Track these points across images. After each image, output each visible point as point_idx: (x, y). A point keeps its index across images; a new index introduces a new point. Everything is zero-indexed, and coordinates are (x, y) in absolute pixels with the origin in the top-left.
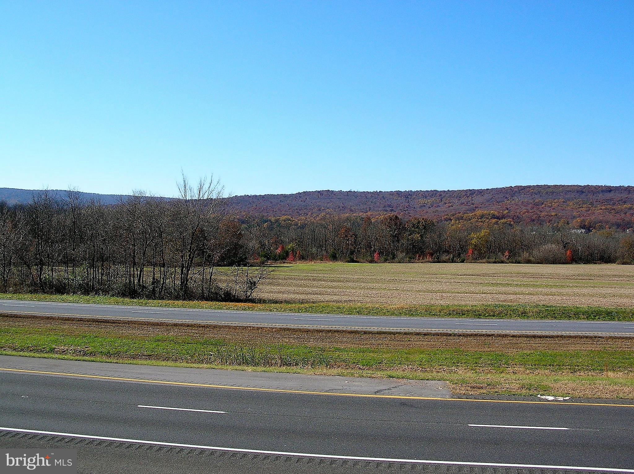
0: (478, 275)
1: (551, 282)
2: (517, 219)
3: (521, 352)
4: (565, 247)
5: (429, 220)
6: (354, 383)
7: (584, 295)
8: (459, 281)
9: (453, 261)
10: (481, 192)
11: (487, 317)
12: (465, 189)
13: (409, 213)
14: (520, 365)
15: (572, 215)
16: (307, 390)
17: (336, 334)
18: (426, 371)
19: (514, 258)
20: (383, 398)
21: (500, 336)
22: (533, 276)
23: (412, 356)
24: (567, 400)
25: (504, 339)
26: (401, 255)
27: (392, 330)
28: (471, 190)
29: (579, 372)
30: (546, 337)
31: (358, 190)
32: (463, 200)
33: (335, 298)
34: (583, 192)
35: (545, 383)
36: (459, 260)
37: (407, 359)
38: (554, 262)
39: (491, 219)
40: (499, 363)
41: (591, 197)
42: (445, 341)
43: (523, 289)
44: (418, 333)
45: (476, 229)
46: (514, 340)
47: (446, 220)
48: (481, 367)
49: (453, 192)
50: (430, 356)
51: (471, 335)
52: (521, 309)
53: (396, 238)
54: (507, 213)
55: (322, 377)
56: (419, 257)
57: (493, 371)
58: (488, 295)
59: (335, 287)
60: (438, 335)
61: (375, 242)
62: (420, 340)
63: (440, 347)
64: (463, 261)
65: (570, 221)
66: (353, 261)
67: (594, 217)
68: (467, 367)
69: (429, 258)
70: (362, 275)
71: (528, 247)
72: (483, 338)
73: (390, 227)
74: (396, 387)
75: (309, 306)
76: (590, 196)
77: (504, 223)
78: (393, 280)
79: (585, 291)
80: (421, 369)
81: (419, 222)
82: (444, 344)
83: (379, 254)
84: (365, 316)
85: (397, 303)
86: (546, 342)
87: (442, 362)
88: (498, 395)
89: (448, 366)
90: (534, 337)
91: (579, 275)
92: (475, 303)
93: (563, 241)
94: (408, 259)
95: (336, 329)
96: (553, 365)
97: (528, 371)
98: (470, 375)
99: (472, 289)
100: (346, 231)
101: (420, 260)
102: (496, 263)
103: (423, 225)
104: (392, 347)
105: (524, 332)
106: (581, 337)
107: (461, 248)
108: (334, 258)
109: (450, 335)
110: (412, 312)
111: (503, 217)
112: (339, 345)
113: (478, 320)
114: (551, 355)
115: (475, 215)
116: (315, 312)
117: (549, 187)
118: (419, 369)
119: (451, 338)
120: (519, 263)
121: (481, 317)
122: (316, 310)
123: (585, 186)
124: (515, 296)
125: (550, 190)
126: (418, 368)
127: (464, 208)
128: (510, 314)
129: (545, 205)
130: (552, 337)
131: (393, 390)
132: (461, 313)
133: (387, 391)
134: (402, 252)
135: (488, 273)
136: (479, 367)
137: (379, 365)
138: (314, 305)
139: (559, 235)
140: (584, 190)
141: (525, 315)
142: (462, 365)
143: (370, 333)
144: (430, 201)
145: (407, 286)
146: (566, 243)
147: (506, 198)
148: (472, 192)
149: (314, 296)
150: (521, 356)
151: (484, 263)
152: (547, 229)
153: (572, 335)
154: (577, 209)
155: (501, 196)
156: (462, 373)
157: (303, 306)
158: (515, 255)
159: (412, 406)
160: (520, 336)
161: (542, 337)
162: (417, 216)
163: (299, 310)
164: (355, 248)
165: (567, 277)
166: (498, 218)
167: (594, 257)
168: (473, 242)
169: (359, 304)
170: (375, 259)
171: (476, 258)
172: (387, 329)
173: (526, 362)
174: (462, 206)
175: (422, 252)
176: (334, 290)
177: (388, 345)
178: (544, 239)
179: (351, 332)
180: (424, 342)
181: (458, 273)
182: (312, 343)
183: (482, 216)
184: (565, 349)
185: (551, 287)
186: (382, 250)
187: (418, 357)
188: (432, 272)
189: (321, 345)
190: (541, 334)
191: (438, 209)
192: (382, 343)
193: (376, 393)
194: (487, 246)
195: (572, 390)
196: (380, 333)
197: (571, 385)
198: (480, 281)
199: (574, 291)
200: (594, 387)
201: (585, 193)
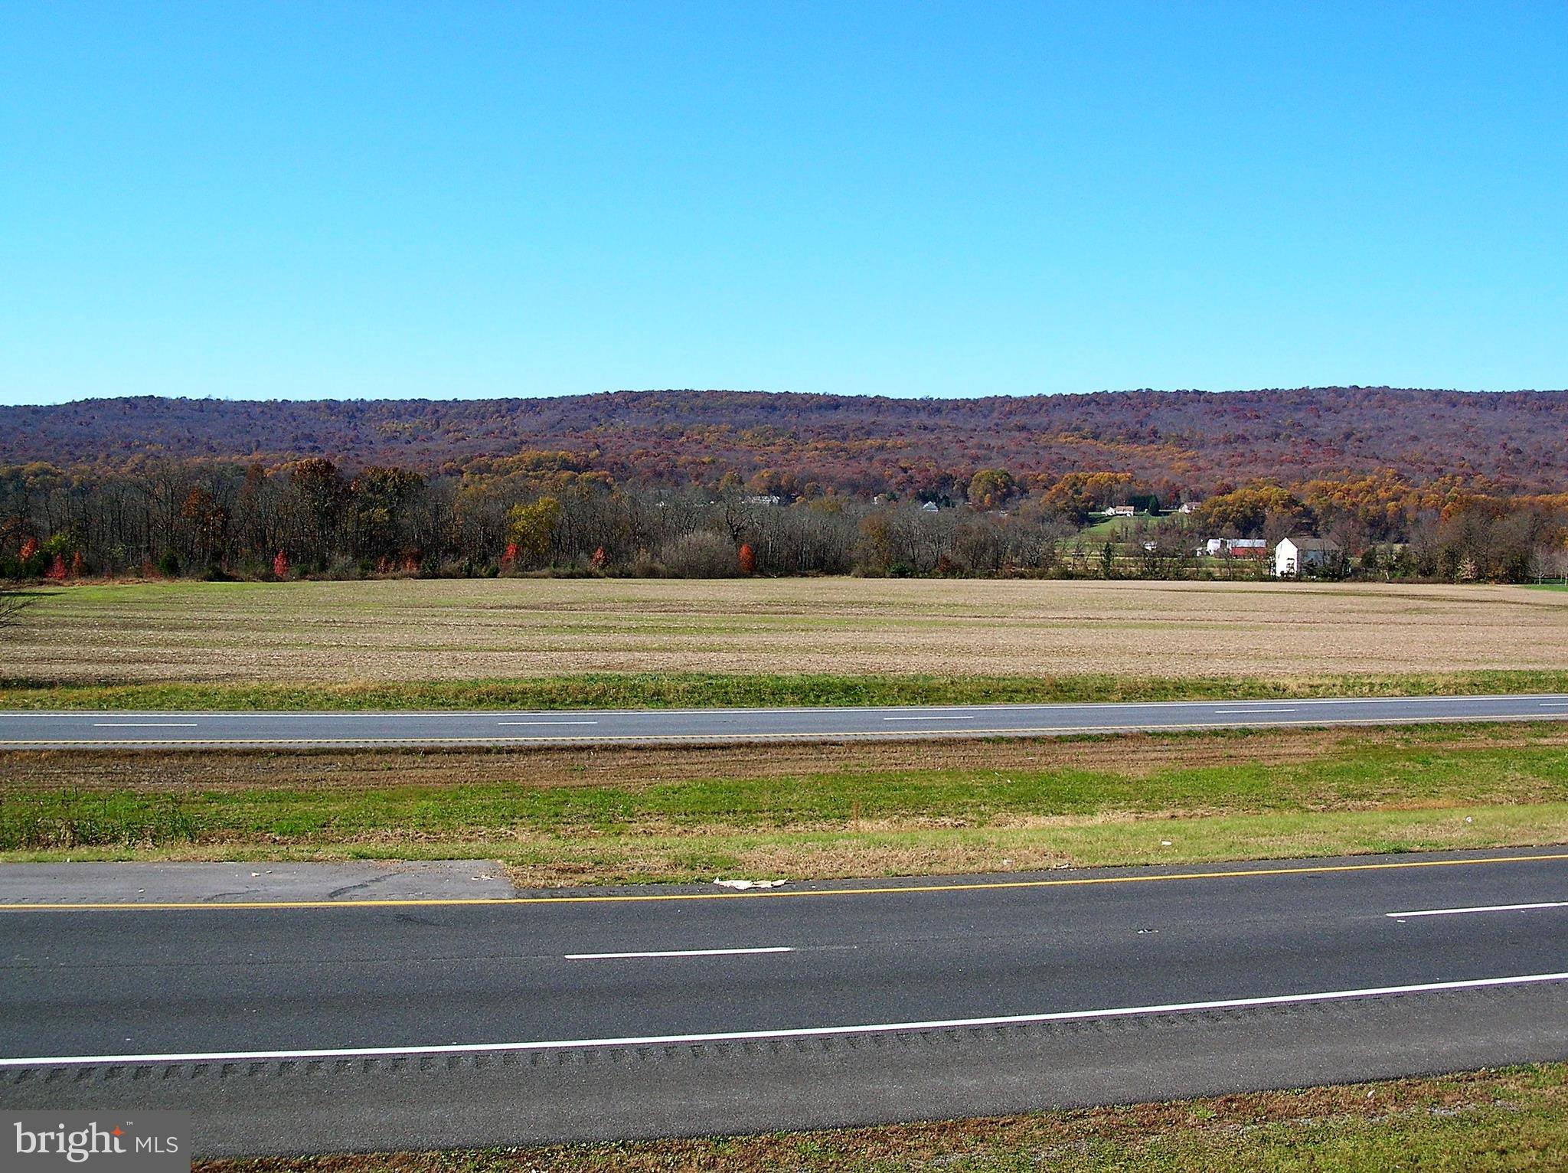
0: (533, 608)
1: (708, 621)
2: (622, 471)
3: (659, 785)
4: (735, 537)
5: (411, 473)
6: (274, 876)
7: (787, 649)
8: (490, 621)
9: (470, 574)
10: (533, 405)
11: (570, 704)
12: (496, 396)
13: (358, 455)
14: (658, 815)
15: (749, 463)
16: (158, 900)
17: (206, 760)
18: (439, 838)
19: (616, 566)
20: (350, 907)
21: (606, 749)
22: (665, 607)
23: (400, 806)
24: (780, 886)
25: (616, 755)
26: (341, 561)
27: (344, 743)
28: (511, 400)
29: (795, 825)
30: (714, 748)
31: (227, 397)
32: (491, 424)
33: (189, 670)
34: (774, 408)
35: (724, 851)
36: (485, 572)
37: (389, 813)
38: (710, 574)
39: (558, 470)
40: (609, 813)
41: (794, 420)
42: (478, 766)
43: (643, 638)
44: (409, 749)
45: (526, 495)
46: (641, 758)
47: (449, 473)
48: (569, 823)
49: (468, 403)
50: (445, 804)
51: (539, 750)
52: (651, 685)
53: (329, 517)
54: (597, 456)
55: (190, 866)
56: (386, 563)
57: (597, 832)
58: (566, 653)
59: (181, 644)
60: (460, 753)
61: (275, 529)
62: (416, 765)
63: (466, 782)
64: (494, 575)
65: (746, 475)
66: (221, 577)
67: (799, 468)
68: (535, 826)
69: (410, 567)
70: (248, 612)
71: (648, 538)
72: (567, 756)
73: (313, 490)
74: (377, 880)
75: (126, 692)
76: (792, 417)
77: (588, 481)
78: (326, 622)
79: (786, 640)
80: (425, 835)
81: (385, 478)
82: (475, 774)
83: (286, 557)
84: (272, 712)
85: (349, 677)
86: (713, 759)
87: (475, 817)
88: (623, 884)
89: (490, 825)
90: (687, 748)
91: (769, 604)
92: (538, 674)
93: (730, 524)
94: (359, 570)
95: (204, 747)
96: (735, 812)
97: (679, 829)
98: (544, 843)
99: (524, 639)
100: (202, 500)
101: (388, 571)
102: (575, 578)
103: (395, 486)
104: (349, 785)
105: (662, 739)
106: (794, 745)
107: (490, 542)
108: (172, 570)
109: (488, 751)
110: (387, 700)
111: (588, 466)
112: (216, 788)
113: (549, 713)
114: (729, 789)
115: (520, 460)
116: (143, 708)
117: (697, 394)
118: (420, 837)
119: (492, 757)
120: (629, 576)
121: (556, 705)
122: (145, 701)
123: (779, 396)
124: (630, 655)
125: (699, 402)
126: (417, 833)
127: (492, 444)
128: (625, 697)
129: (688, 438)
130: (724, 747)
131: (373, 887)
132: (505, 698)
133: (358, 891)
134: (344, 552)
135: (557, 600)
136: (564, 823)
137: (322, 831)
138: (139, 688)
139: (720, 510)
140: (778, 404)
141: (658, 700)
142: (524, 820)
143: (291, 753)
144: (408, 425)
145: (360, 637)
146: (738, 530)
147: (595, 420)
148: (511, 406)
149: (131, 666)
150: (659, 794)
151: (545, 577)
152: (692, 493)
153: (772, 740)
154: (760, 447)
155: (584, 414)
156: (525, 839)
157: (109, 691)
158: (619, 556)
159: (424, 922)
160: (654, 748)
161: (704, 748)
162: (378, 463)
163: (101, 704)
164: (224, 543)
165: (744, 609)
166: (576, 468)
167: (802, 560)
168: (519, 525)
169: (255, 684)
170: (277, 570)
171: (526, 566)
172: (332, 743)
173: (672, 807)
174: (490, 439)
175: (394, 553)
176: (183, 651)
177: (338, 781)
178: (687, 521)
179: (245, 753)
180: (427, 771)
181: (484, 602)
182: (146, 786)
183: (537, 465)
184: (759, 773)
185: (710, 631)
186: (293, 547)
187: (416, 807)
188: (421, 602)
189: (169, 788)
190: (701, 741)
191: (429, 445)
192: (323, 777)
193: (332, 896)
194: (553, 535)
195: (787, 864)
196: (316, 753)
197: (782, 852)
198: (540, 621)
199: (764, 639)
200: (834, 856)
201: (780, 410)
